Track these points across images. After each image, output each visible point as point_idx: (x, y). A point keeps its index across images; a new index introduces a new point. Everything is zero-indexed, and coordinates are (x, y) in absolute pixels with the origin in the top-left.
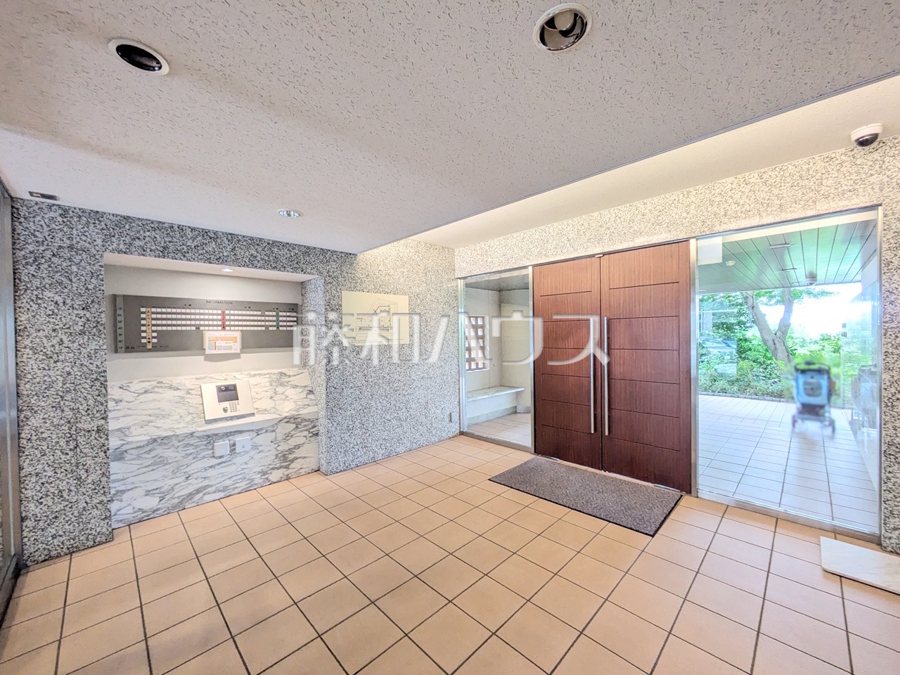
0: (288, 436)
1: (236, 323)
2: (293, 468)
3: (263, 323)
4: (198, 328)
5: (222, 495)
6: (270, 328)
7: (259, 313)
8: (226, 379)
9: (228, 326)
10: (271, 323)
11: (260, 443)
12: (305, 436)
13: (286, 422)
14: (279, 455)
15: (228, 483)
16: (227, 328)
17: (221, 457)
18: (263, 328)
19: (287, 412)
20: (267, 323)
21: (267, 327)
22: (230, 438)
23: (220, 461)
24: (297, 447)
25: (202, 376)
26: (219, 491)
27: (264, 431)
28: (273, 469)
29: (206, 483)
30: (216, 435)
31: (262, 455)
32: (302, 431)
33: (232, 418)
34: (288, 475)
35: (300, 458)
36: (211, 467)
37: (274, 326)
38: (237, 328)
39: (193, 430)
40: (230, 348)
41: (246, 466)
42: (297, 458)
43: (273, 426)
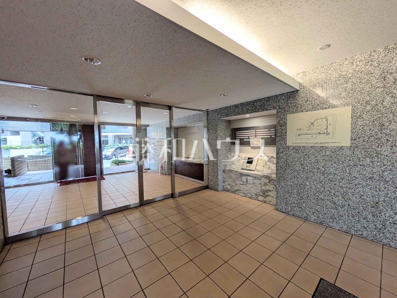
0: (266, 184)
1: (260, 135)
2: (267, 199)
3: (269, 134)
4: (249, 137)
5: (244, 195)
6: (272, 136)
7: (268, 130)
8: (252, 156)
9: (257, 136)
10: (272, 134)
11: (256, 183)
12: (273, 188)
13: (265, 178)
14: (262, 191)
15: (245, 192)
16: (257, 137)
17: (244, 182)
18: (269, 136)
19: (266, 174)
20: (271, 134)
21: (271, 136)
22: (246, 176)
23: (243, 183)
24: (270, 191)
25: (247, 154)
26: (243, 193)
27: (257, 178)
28: (260, 195)
29: (240, 189)
30: (243, 174)
31: (256, 187)
32: (272, 184)
33: (248, 170)
34: (265, 201)
35: (271, 196)
36: (241, 184)
37: (274, 135)
38: (260, 137)
39: (238, 170)
40: (258, 144)
41: (250, 189)
42: (269, 196)
43: (260, 177)
